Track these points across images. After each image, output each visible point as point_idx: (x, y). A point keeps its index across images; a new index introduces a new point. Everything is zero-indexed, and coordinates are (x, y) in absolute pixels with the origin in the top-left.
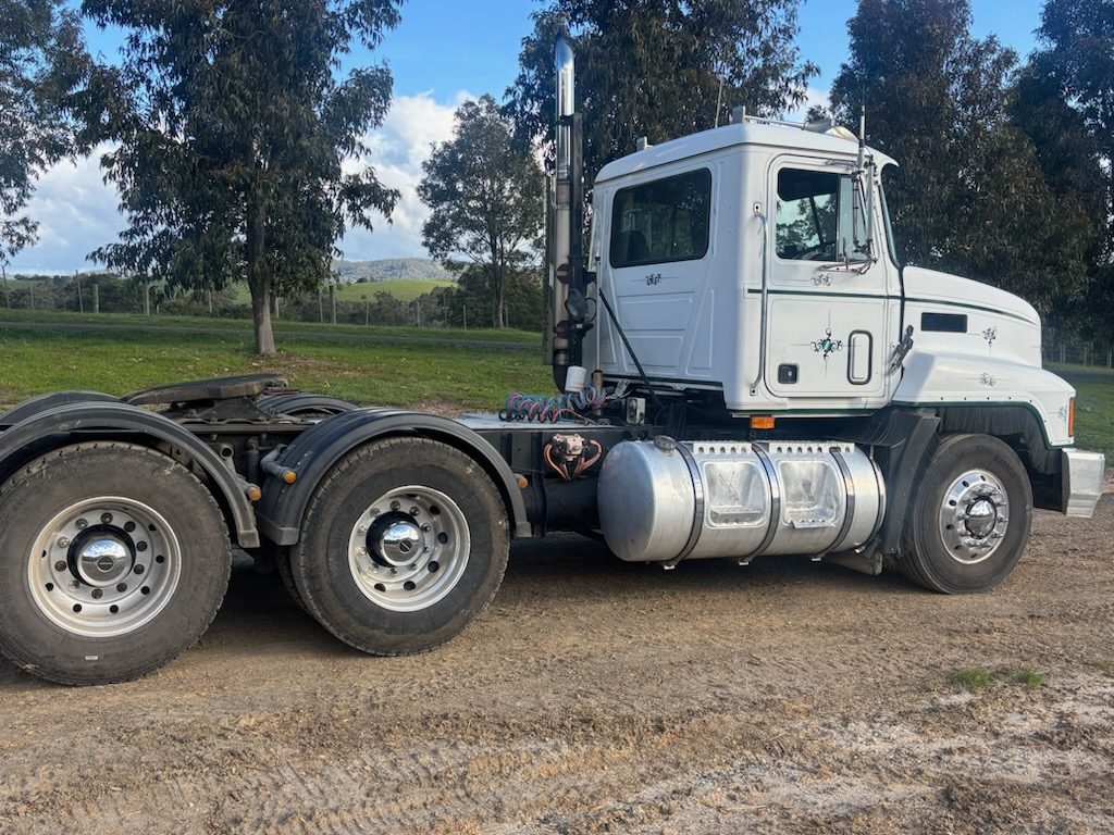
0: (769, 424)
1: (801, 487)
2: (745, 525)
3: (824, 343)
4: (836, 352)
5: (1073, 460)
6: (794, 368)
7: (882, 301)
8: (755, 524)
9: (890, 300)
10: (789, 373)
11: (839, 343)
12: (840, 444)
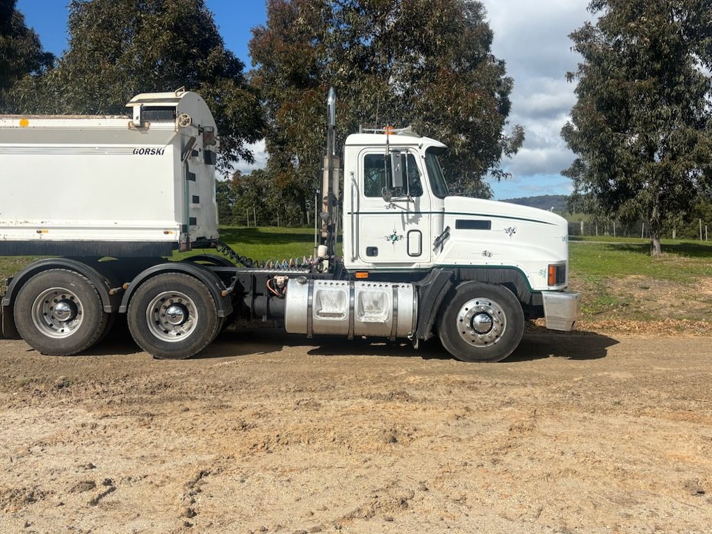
0: (365, 275)
1: (372, 303)
2: (337, 319)
3: (392, 236)
4: (400, 241)
5: (546, 298)
6: (376, 249)
7: (427, 215)
8: (341, 319)
9: (432, 215)
10: (372, 251)
11: (401, 236)
12: (398, 284)
